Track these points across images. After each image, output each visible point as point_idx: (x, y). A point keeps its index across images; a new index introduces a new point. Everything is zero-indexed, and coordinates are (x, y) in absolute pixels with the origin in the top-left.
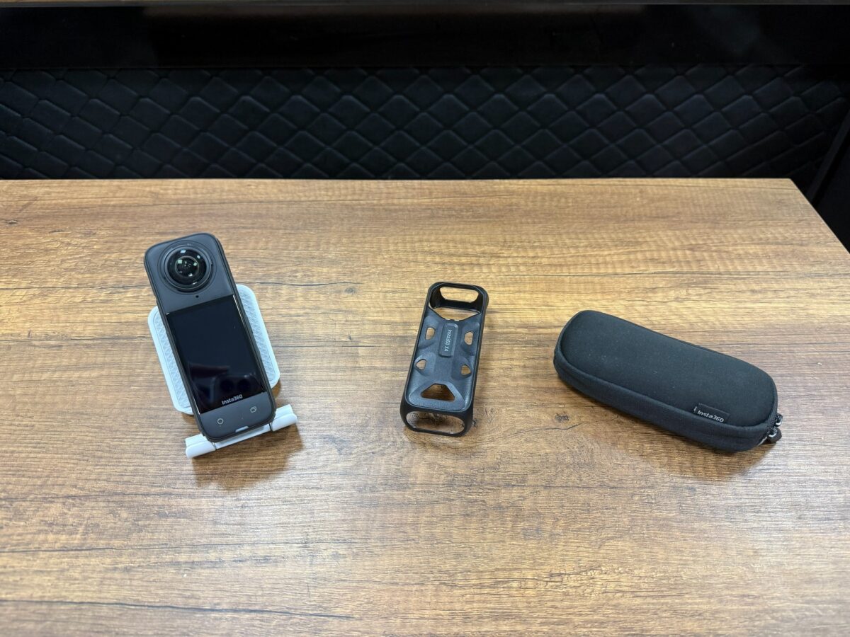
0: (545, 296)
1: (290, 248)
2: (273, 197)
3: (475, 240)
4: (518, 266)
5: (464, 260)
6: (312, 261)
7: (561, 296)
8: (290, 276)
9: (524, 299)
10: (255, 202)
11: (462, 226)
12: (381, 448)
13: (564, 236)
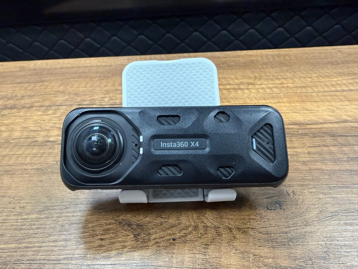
0: (301, 104)
1: (102, 86)
2: (94, 65)
3: (233, 77)
4: (271, 89)
5: (228, 87)
6: (116, 91)
7: (315, 104)
8: (99, 100)
9: (285, 106)
10: (82, 67)
11: (221, 71)
12: (182, 234)
13: (298, 73)
